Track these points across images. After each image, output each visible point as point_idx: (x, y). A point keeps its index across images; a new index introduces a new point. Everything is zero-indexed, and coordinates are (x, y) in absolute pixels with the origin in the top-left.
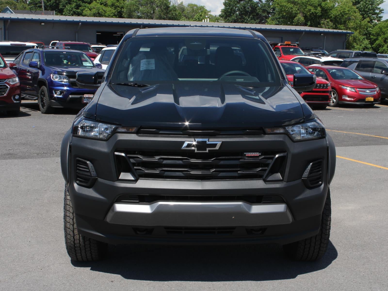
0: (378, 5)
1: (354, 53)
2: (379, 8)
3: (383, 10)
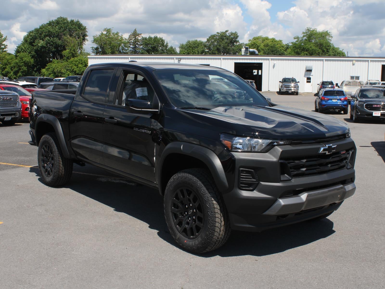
1: (38, 78)
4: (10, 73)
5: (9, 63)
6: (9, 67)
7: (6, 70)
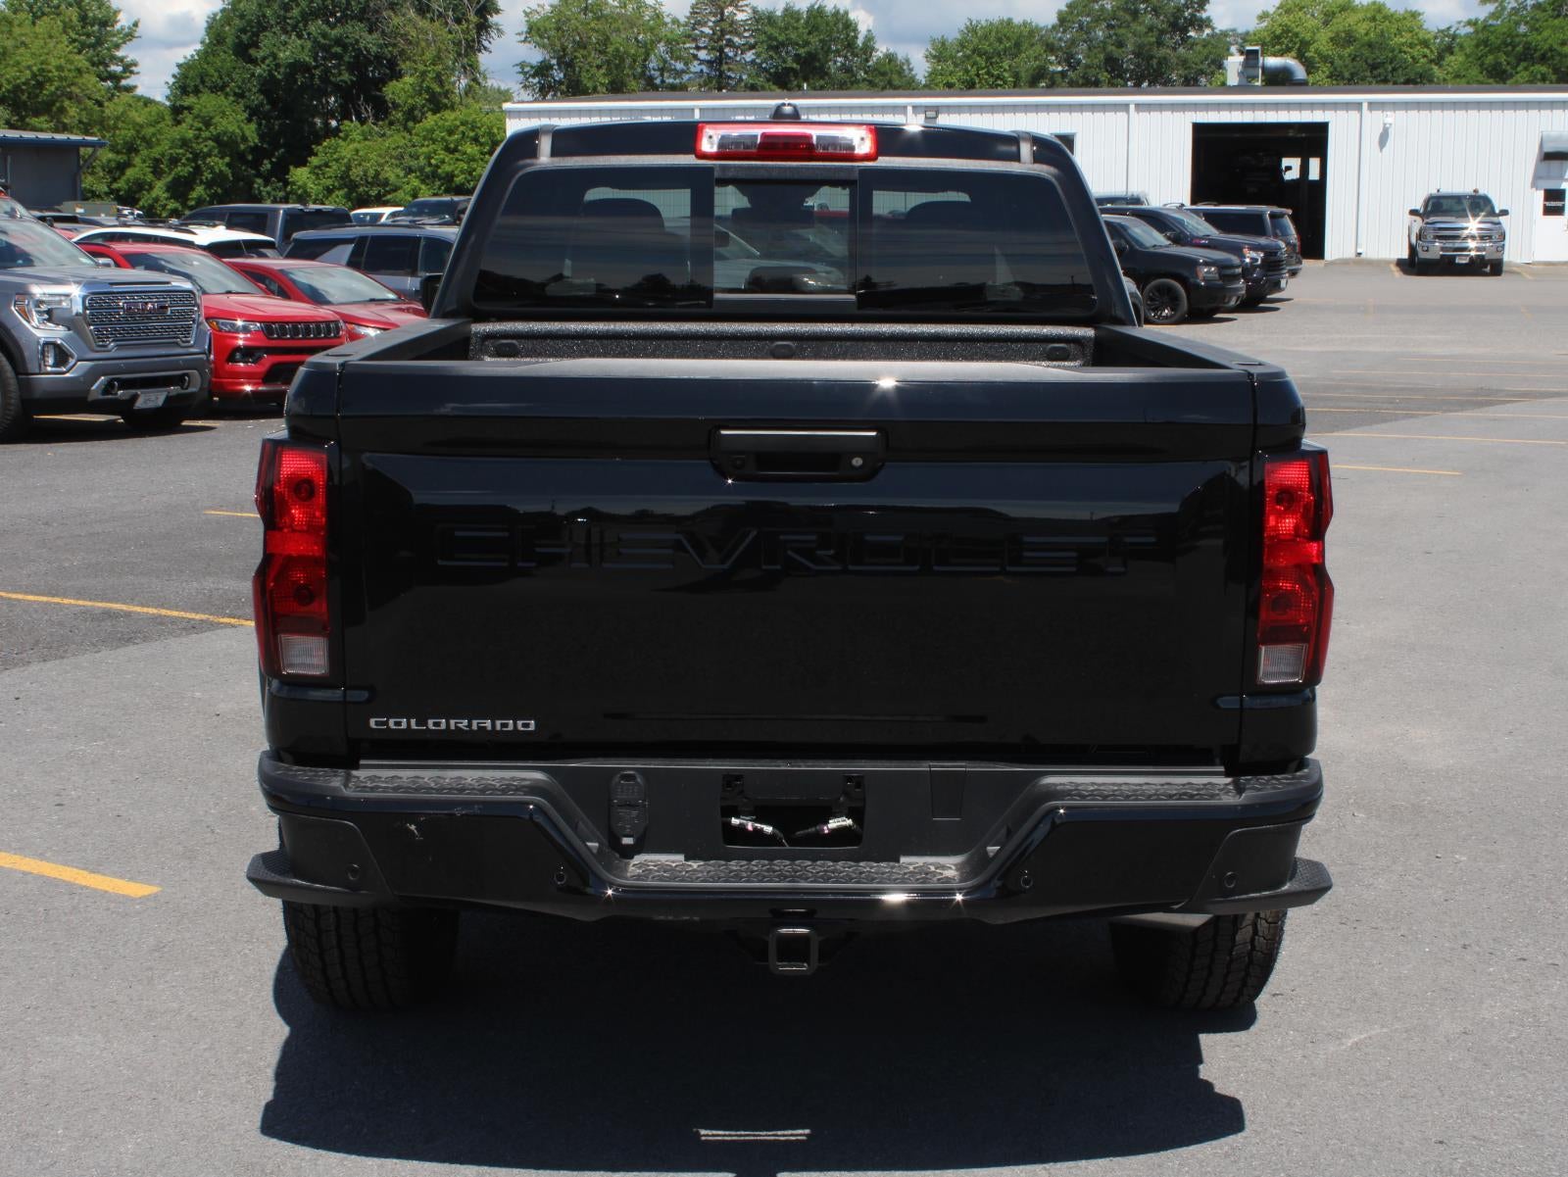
0: (117, 47)
1: (281, 212)
2: (121, 60)
3: (135, 65)
4: (151, 187)
5: (143, 144)
6: (144, 161)
7: (130, 173)
